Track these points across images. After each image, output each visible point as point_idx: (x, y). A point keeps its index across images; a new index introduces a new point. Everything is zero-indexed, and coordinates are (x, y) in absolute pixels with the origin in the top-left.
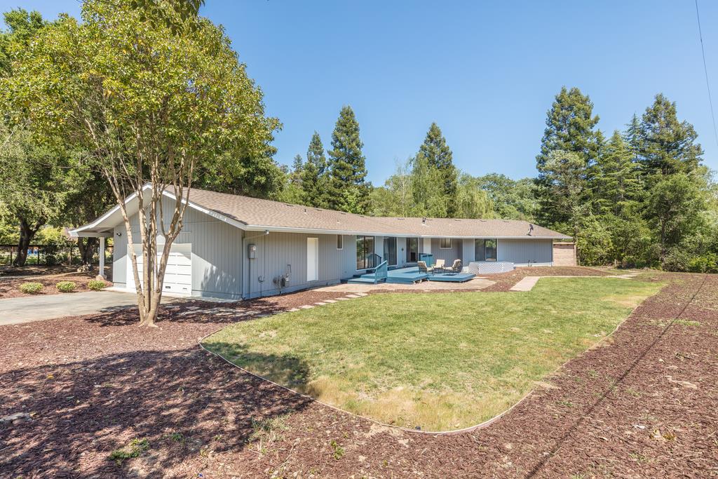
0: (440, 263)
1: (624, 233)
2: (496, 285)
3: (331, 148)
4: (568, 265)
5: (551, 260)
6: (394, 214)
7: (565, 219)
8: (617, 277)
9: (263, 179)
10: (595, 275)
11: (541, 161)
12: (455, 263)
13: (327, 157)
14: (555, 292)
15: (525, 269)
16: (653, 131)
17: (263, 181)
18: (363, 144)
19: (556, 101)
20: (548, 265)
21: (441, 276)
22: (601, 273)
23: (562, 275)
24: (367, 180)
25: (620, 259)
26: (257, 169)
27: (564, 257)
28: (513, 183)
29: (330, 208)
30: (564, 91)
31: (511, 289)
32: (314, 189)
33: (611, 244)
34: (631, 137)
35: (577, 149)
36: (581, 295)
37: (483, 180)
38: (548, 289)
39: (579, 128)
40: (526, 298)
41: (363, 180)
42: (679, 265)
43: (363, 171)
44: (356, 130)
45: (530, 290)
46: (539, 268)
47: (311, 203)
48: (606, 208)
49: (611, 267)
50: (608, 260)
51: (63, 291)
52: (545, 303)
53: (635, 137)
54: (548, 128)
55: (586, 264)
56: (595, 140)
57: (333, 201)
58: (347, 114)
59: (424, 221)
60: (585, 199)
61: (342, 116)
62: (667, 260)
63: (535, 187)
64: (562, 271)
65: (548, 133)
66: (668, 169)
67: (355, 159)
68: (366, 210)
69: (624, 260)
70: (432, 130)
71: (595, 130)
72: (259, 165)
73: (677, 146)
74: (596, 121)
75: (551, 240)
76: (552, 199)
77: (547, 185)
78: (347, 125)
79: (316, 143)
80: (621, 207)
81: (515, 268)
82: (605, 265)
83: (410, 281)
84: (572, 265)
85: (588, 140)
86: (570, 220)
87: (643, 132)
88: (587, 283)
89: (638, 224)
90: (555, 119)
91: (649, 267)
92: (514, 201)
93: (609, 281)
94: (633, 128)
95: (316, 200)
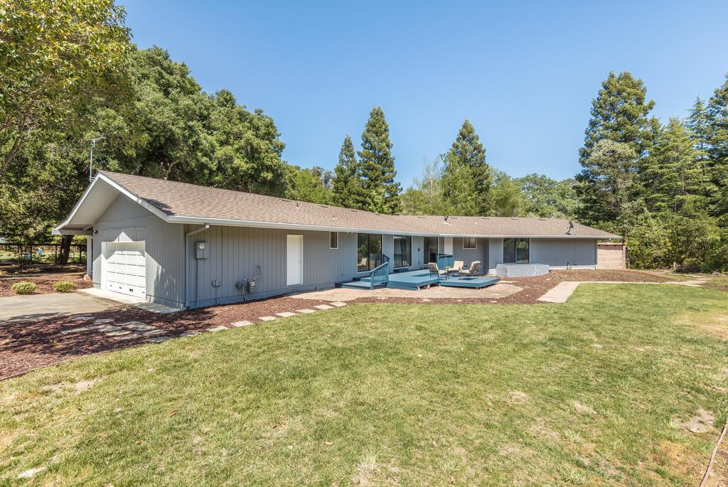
0: (458, 265)
1: (686, 232)
2: (521, 293)
3: (362, 150)
4: (616, 269)
5: (595, 263)
6: (421, 213)
7: (611, 217)
8: (681, 283)
9: (269, 176)
10: (651, 281)
11: (585, 154)
12: (472, 265)
13: (358, 159)
14: (599, 307)
15: (563, 272)
17: (269, 178)
18: (392, 145)
19: (602, 88)
20: (592, 268)
21: (456, 280)
22: (657, 278)
23: (609, 280)
24: (396, 180)
25: (680, 262)
26: (263, 165)
27: (611, 259)
28: (553, 183)
29: (360, 208)
30: (612, 76)
31: (540, 299)
32: (345, 191)
33: (669, 244)
34: (695, 123)
35: (626, 139)
36: (638, 311)
37: (522, 181)
38: (589, 301)
39: (630, 117)
40: (556, 316)
41: (392, 181)
43: (392, 171)
44: (386, 130)
45: (564, 301)
46: (579, 272)
47: (342, 204)
48: (663, 204)
49: (669, 271)
50: (666, 262)
51: (20, 293)
52: (583, 325)
53: (699, 123)
54: (593, 118)
55: (638, 267)
56: (649, 129)
57: (362, 202)
58: (377, 116)
59: (446, 219)
60: (637, 194)
61: (372, 117)
63: (578, 184)
64: (608, 275)
65: (593, 124)
67: (385, 160)
68: (394, 210)
69: (685, 263)
70: (465, 126)
71: (649, 117)
72: (265, 161)
74: (651, 106)
75: (595, 240)
76: (596, 195)
77: (592, 181)
78: (377, 126)
79: (348, 146)
80: (681, 203)
81: (550, 271)
82: (661, 268)
83: (412, 287)
84: (620, 268)
85: (641, 130)
86: (618, 218)
87: (710, 117)
88: (643, 291)
89: (704, 221)
90: (601, 107)
91: (720, 272)
92: (555, 202)
93: (671, 290)
94: (697, 113)
95: (346, 202)
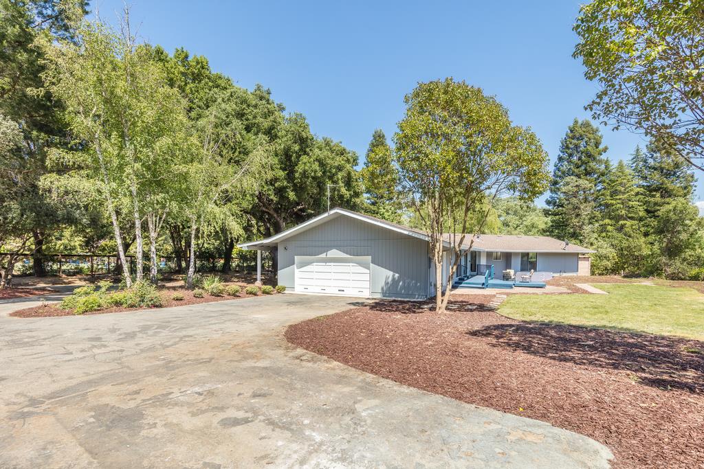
1: (627, 248)
5: (577, 271)
16: (654, 160)
19: (568, 131)
20: (574, 274)
30: (576, 122)
33: (616, 257)
34: (634, 165)
35: (586, 174)
39: (589, 156)
42: (680, 275)
45: (608, 293)
46: (568, 278)
48: (611, 227)
49: (618, 276)
50: (615, 271)
53: (637, 165)
54: (561, 155)
56: (604, 167)
59: (478, 237)
62: (670, 271)
65: (560, 159)
66: (667, 193)
71: (604, 157)
73: (675, 173)
74: (605, 150)
75: (578, 254)
80: (622, 227)
81: (553, 277)
84: (587, 275)
85: (597, 166)
87: (645, 161)
89: (640, 240)
90: (567, 147)
91: (654, 276)
94: (636, 158)
